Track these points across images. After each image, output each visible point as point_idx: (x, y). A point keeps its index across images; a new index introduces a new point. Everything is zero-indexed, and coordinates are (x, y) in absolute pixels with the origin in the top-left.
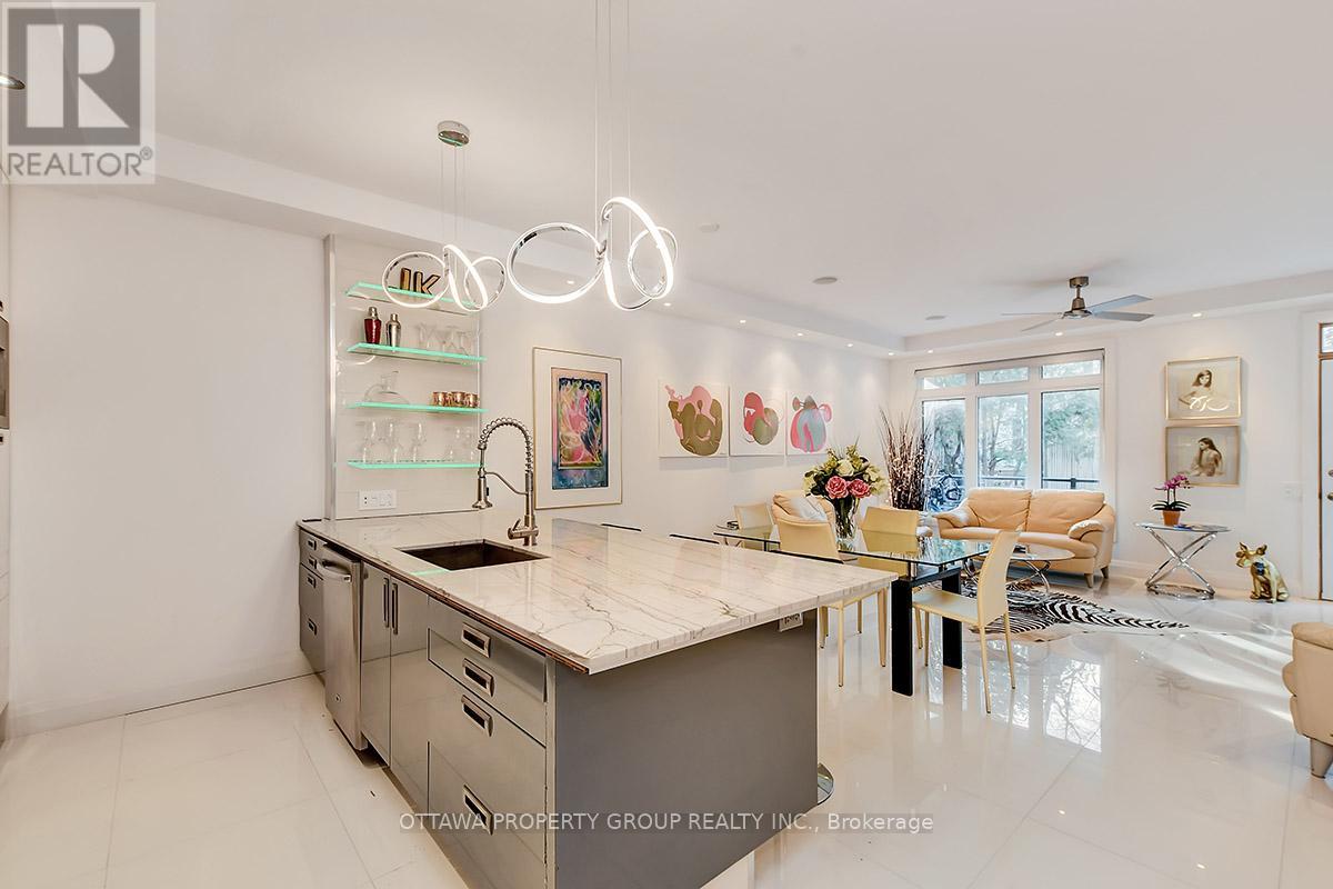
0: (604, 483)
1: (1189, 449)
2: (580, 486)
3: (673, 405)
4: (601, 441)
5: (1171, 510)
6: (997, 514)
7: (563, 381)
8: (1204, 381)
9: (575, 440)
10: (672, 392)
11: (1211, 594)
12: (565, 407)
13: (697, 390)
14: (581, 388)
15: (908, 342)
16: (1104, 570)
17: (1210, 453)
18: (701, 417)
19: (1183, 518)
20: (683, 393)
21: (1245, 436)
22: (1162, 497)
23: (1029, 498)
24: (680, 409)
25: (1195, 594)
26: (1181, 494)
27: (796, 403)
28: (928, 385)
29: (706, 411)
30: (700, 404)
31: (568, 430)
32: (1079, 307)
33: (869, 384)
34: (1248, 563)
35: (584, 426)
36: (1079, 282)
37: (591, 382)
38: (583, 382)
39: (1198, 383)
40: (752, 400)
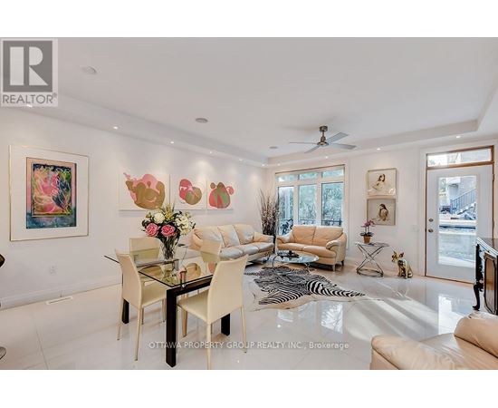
0: (74, 224)
1: (376, 208)
2: (52, 226)
3: (129, 184)
4: (70, 201)
5: (367, 236)
6: (301, 236)
7: (36, 166)
8: (382, 179)
9: (47, 200)
10: (128, 177)
11: (382, 275)
12: (38, 181)
13: (146, 176)
14: (53, 170)
15: (269, 160)
16: (342, 262)
17: (384, 211)
18: (150, 190)
19: (372, 240)
20: (137, 176)
21: (398, 203)
22: (364, 230)
23: (315, 229)
24: (134, 185)
25: (376, 274)
26: (371, 229)
27: (213, 185)
28: (281, 180)
29: (153, 187)
30: (149, 184)
31: (41, 194)
32: (323, 140)
33: (255, 179)
34: (396, 261)
35: (56, 192)
36: (323, 129)
37: (62, 167)
38: (55, 167)
39: (380, 180)
40: (185, 183)
